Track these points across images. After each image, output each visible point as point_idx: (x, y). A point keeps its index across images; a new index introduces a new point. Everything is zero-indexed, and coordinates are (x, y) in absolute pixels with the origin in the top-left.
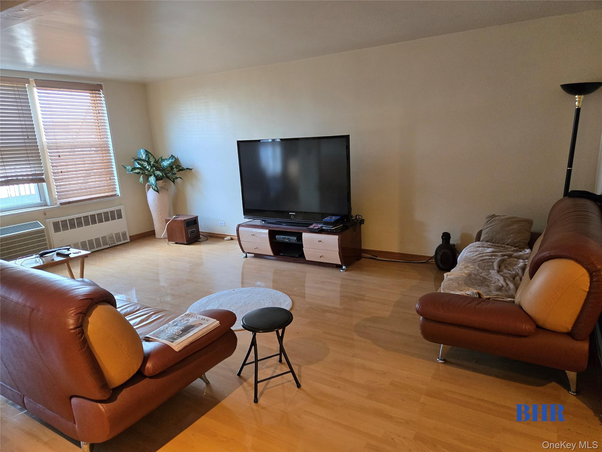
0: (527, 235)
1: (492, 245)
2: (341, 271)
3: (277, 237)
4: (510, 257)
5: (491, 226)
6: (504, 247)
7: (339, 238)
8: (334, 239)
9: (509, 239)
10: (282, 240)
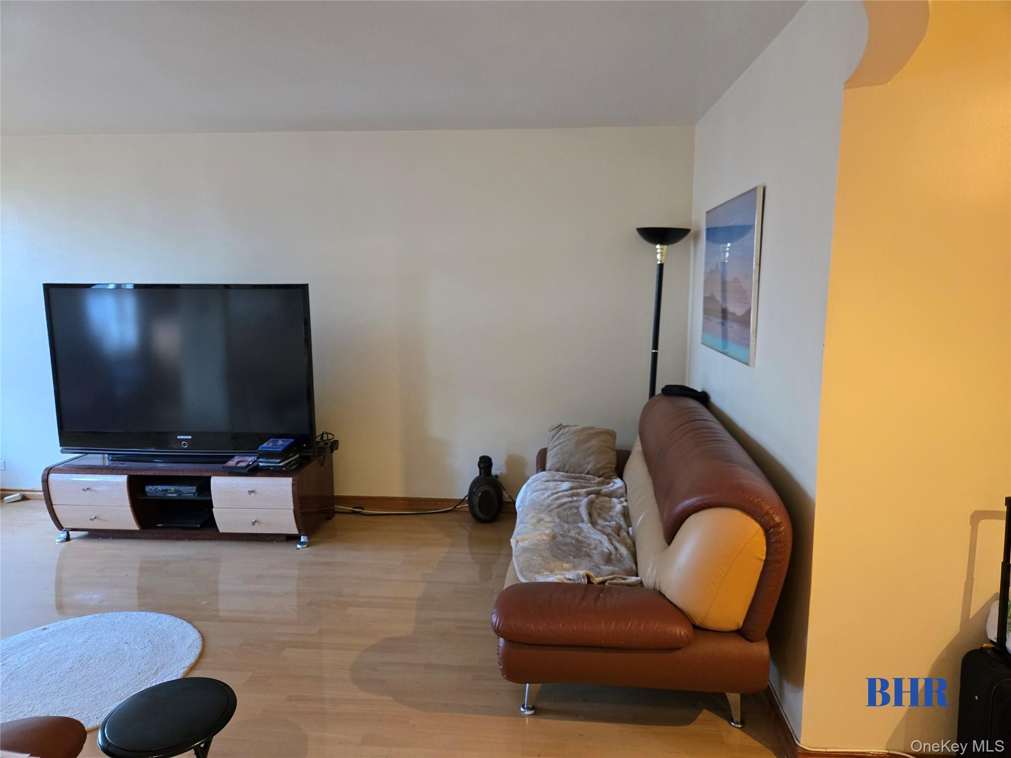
0: (612, 456)
1: (567, 477)
2: (299, 546)
3: (149, 488)
4: (598, 496)
5: (559, 444)
6: (584, 478)
7: (294, 482)
8: (284, 486)
9: (588, 463)
10: (162, 495)
